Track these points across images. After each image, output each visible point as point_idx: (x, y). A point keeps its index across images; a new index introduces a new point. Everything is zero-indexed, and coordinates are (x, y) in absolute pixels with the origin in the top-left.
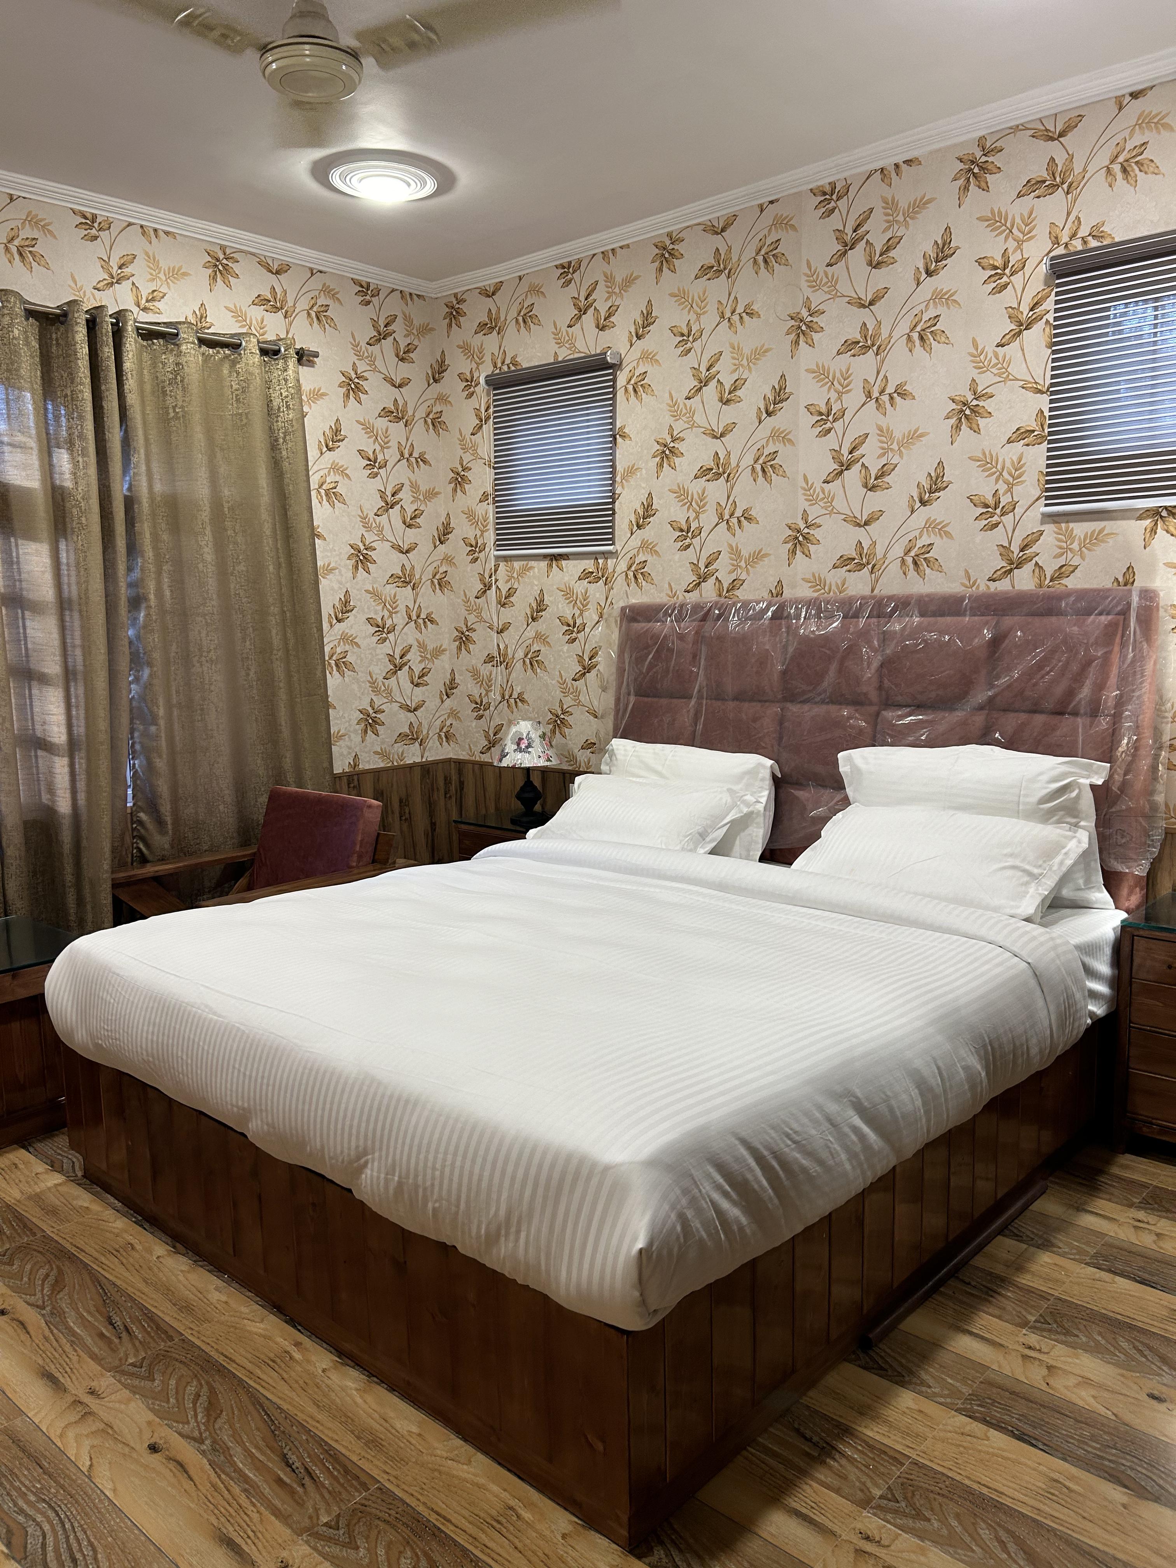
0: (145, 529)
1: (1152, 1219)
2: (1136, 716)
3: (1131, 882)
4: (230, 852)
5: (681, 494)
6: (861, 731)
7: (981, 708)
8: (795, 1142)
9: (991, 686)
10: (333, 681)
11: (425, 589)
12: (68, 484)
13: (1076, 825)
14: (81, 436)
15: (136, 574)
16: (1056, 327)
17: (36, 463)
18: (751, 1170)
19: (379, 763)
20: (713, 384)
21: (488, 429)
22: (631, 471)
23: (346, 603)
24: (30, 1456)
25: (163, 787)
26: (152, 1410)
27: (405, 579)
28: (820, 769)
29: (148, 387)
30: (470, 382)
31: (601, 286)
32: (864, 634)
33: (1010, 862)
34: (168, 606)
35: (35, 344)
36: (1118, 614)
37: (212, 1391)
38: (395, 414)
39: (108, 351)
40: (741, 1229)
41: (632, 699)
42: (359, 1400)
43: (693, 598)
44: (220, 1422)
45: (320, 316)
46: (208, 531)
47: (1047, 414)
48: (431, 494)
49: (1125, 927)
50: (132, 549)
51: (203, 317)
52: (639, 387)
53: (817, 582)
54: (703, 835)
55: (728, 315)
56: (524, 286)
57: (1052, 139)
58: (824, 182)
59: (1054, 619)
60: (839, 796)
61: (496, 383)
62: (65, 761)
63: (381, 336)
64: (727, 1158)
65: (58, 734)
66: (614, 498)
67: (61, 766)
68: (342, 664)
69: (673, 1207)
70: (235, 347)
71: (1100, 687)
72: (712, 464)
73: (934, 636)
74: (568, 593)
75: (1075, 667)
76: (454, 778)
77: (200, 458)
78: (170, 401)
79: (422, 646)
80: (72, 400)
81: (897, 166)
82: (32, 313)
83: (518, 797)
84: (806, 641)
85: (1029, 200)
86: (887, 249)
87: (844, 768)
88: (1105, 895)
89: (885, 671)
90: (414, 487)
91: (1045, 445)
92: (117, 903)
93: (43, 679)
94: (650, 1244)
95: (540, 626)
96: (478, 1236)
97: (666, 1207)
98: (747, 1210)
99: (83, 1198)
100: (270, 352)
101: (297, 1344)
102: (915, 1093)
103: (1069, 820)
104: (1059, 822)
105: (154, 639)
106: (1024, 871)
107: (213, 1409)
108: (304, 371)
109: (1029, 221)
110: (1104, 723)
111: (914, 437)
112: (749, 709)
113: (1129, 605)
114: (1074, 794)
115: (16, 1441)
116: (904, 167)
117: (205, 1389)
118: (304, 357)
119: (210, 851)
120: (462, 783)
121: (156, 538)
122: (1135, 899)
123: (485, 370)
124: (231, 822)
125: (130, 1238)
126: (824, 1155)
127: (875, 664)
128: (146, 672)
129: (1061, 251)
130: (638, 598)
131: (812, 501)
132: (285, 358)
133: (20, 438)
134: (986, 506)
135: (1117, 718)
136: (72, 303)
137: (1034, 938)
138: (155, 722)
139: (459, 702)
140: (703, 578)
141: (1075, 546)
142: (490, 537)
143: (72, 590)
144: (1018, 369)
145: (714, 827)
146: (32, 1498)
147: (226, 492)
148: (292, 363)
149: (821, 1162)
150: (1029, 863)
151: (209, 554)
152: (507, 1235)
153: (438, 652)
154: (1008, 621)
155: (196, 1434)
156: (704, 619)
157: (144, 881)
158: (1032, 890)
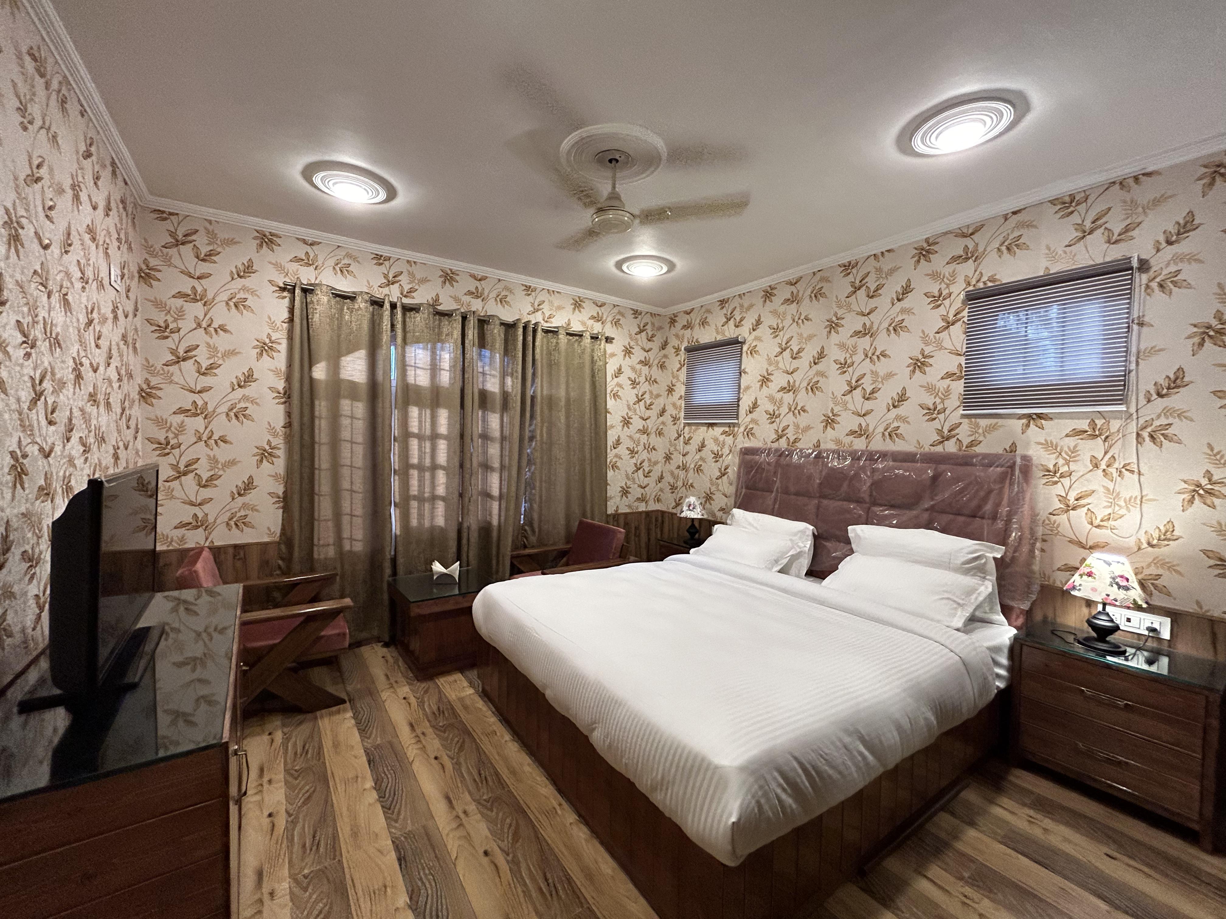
0: (538, 409)
1: (1039, 816)
2: (1019, 522)
3: (1018, 611)
4: (562, 546)
5: (771, 399)
6: (860, 516)
7: (927, 510)
8: (825, 760)
9: (932, 499)
10: (610, 473)
11: (653, 436)
12: (510, 390)
13: (984, 578)
14: (517, 372)
15: (533, 427)
16: (968, 324)
17: (498, 382)
18: (799, 776)
19: (628, 510)
20: (788, 350)
21: (684, 369)
22: (748, 388)
23: (619, 440)
24: (431, 845)
25: (536, 516)
26: (489, 829)
27: (644, 431)
28: (838, 533)
29: (545, 352)
30: (678, 350)
31: (738, 309)
32: (863, 468)
33: (946, 595)
34: (545, 440)
35: (503, 336)
36: (1008, 467)
37: (518, 824)
38: (645, 363)
39: (530, 338)
40: (792, 810)
41: (744, 490)
42: (585, 847)
43: (775, 445)
44: (519, 844)
45: (616, 323)
46: (563, 409)
47: (964, 366)
48: (658, 396)
49: (1016, 638)
50: (532, 417)
51: (569, 324)
52: (753, 351)
53: (838, 442)
54: (776, 561)
55: (796, 320)
56: (703, 309)
57: (966, 237)
58: (845, 261)
59: (969, 468)
60: (848, 547)
61: (688, 350)
62: (497, 503)
63: (641, 331)
64: (786, 768)
65: (495, 492)
66: (739, 400)
67: (495, 505)
68: (614, 467)
69: (753, 797)
70: (581, 336)
71: (998, 505)
72: (786, 385)
73: (901, 472)
74: (716, 440)
75: (982, 494)
76: (660, 518)
77: (563, 380)
78: (553, 358)
79: (649, 460)
80: (515, 357)
81: (882, 253)
82: (502, 324)
83: (688, 531)
84: (832, 469)
85: (953, 266)
86: (877, 290)
87: (851, 535)
88: (1002, 618)
89: (873, 487)
90: (651, 392)
91: (963, 381)
92: (512, 565)
93: (492, 469)
94: (739, 819)
95: (703, 454)
96: (647, 785)
97: (749, 797)
98: (796, 800)
99: (480, 704)
100: (594, 338)
101: (560, 805)
102: (895, 733)
103: (979, 574)
104: (973, 575)
105: (537, 454)
106: (954, 601)
107: (516, 836)
108: (607, 345)
109: (953, 275)
110: (1000, 524)
111: (890, 375)
112: (802, 500)
113: (1014, 463)
114: (983, 561)
115: (427, 834)
116: (886, 253)
117: (514, 822)
118: (609, 340)
119: (552, 545)
120: (663, 522)
121: (542, 411)
122: (1020, 621)
123: (685, 344)
124: (563, 532)
125: (495, 728)
126: (842, 768)
127: (868, 484)
128: (533, 468)
129: (971, 288)
130: (748, 444)
131: (836, 404)
132: (601, 340)
133: (493, 372)
134: (929, 409)
135: (1008, 522)
136: (518, 320)
137: (963, 642)
138: (534, 488)
139: (664, 485)
140: (780, 437)
141: (980, 431)
142: (682, 414)
143: (507, 432)
144: (947, 344)
145: (782, 557)
146: (427, 872)
147: (572, 394)
148: (603, 342)
149: (840, 773)
150: (957, 597)
151: (563, 419)
152: (661, 790)
153: (656, 463)
154: (942, 467)
155: (506, 849)
156: (780, 456)
157: (525, 556)
158: (959, 613)
